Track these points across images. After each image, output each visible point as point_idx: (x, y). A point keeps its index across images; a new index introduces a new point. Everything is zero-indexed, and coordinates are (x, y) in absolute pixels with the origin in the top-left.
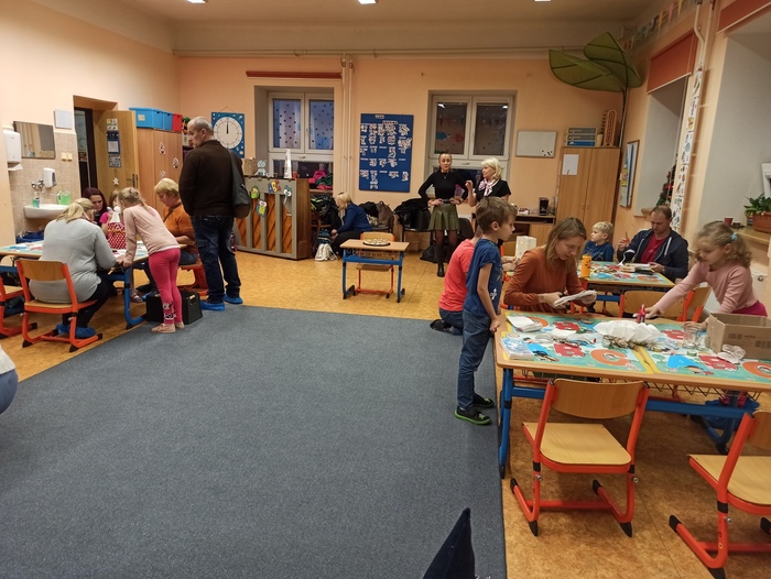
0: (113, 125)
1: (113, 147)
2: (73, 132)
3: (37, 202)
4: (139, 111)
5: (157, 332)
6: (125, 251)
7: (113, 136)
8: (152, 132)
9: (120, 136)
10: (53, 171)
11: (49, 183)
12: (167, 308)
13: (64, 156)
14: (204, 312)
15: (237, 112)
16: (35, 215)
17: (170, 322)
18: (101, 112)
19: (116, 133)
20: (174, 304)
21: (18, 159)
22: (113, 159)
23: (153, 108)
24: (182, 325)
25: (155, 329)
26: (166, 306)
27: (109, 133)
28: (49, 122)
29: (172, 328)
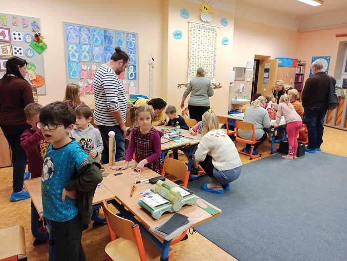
0: (267, 66)
1: (266, 75)
2: (252, 70)
3: (236, 98)
4: (280, 59)
5: (284, 158)
6: (275, 121)
7: (267, 70)
8: (284, 68)
9: (270, 70)
10: (243, 85)
11: (241, 91)
12: (291, 148)
13: (248, 80)
14: (305, 152)
15: (327, 56)
16: (235, 103)
17: (291, 155)
18: (263, 61)
19: (268, 69)
20: (294, 148)
21: (233, 81)
22: (265, 80)
23: (286, 57)
24: (296, 157)
25: (283, 156)
26: (290, 147)
27: (265, 69)
28: (244, 66)
29: (292, 157)
